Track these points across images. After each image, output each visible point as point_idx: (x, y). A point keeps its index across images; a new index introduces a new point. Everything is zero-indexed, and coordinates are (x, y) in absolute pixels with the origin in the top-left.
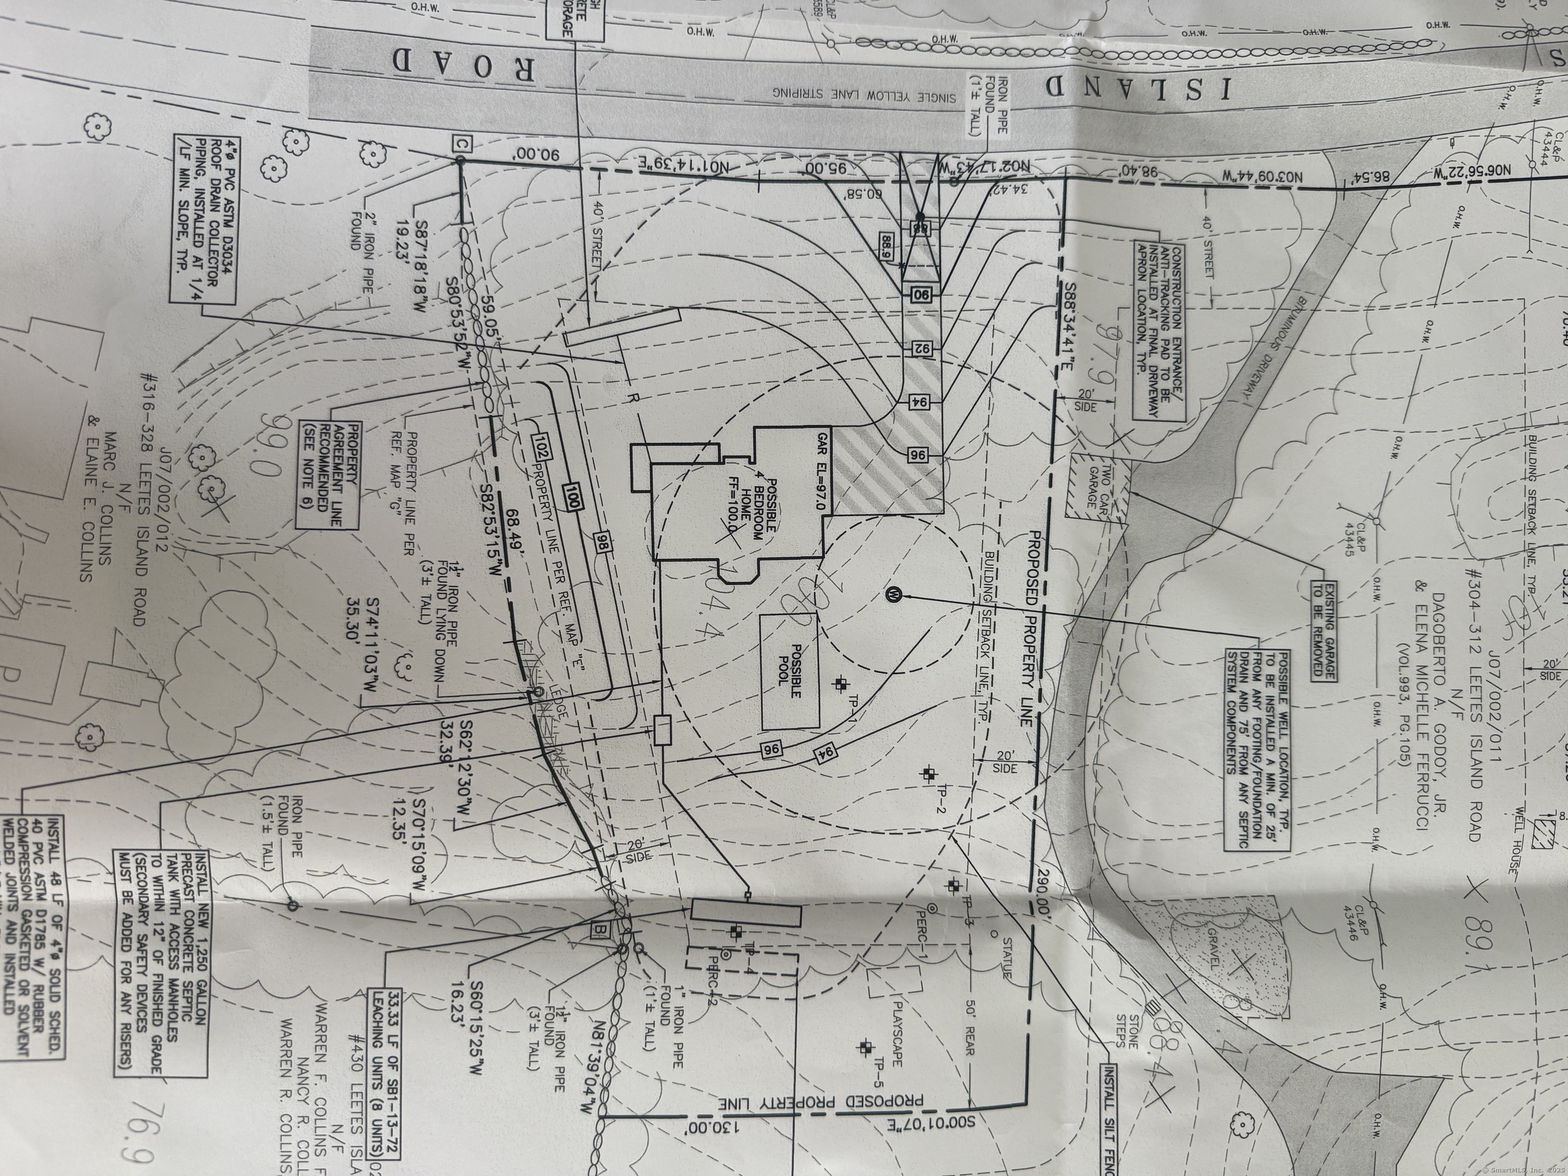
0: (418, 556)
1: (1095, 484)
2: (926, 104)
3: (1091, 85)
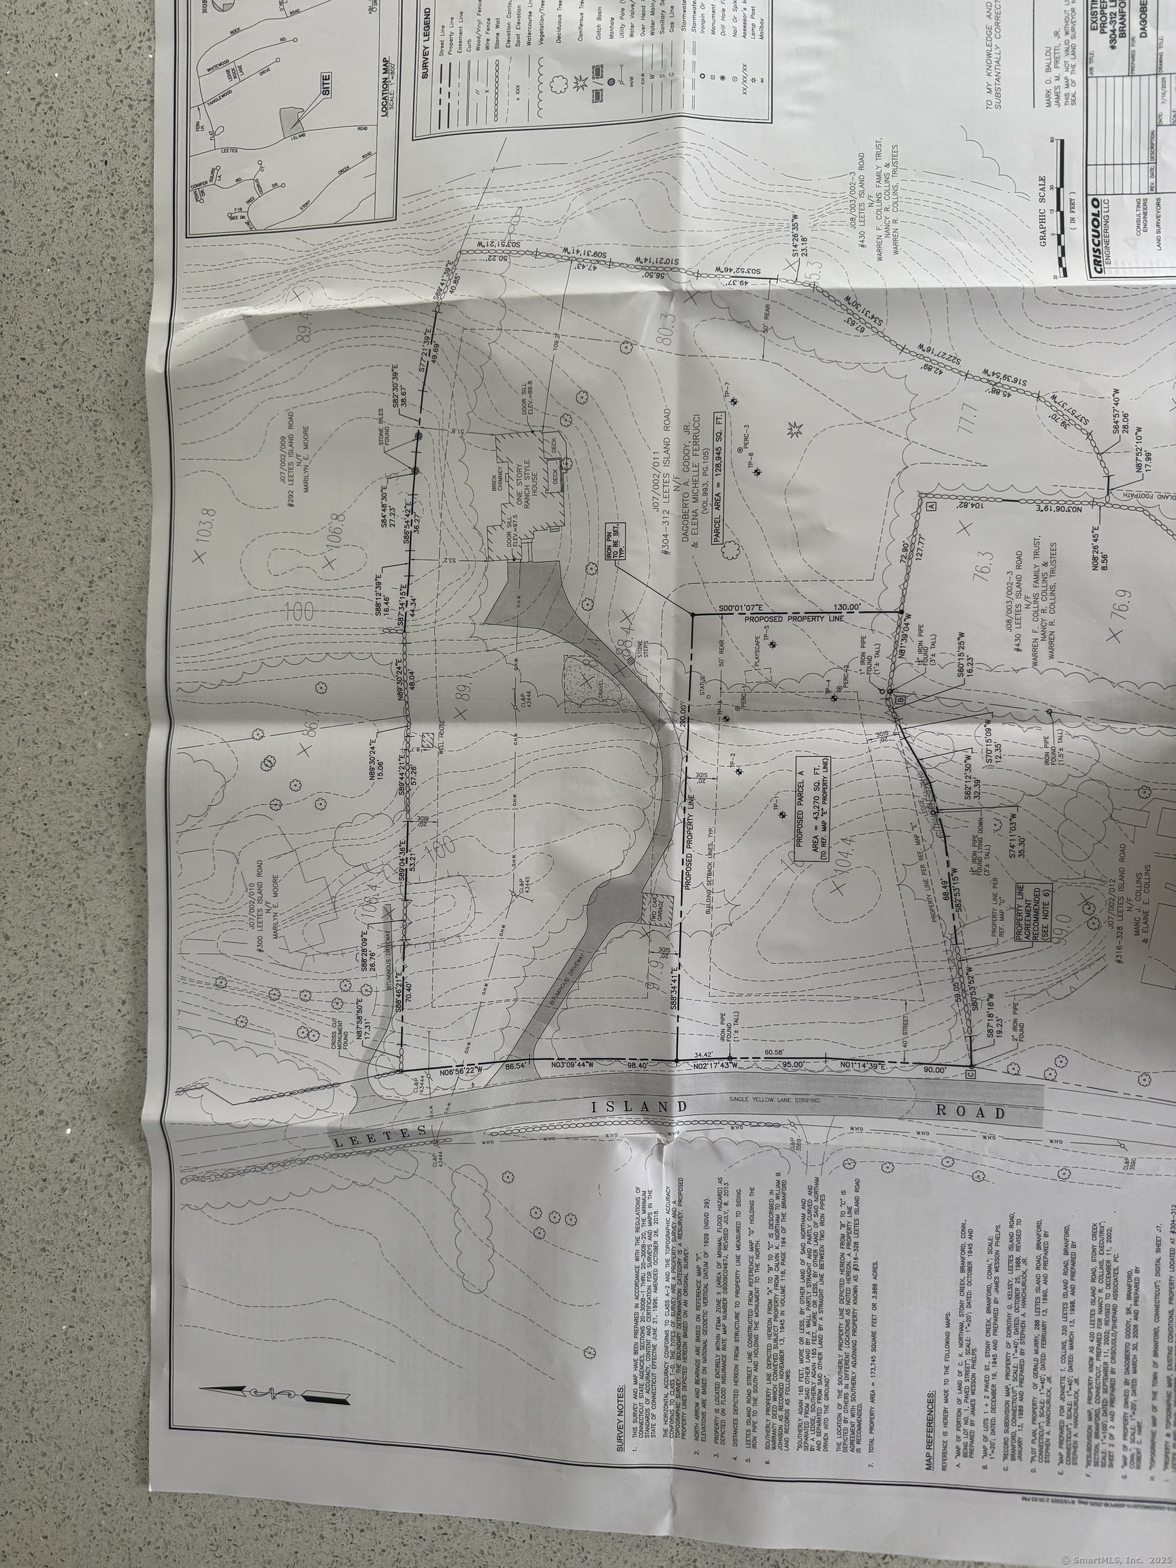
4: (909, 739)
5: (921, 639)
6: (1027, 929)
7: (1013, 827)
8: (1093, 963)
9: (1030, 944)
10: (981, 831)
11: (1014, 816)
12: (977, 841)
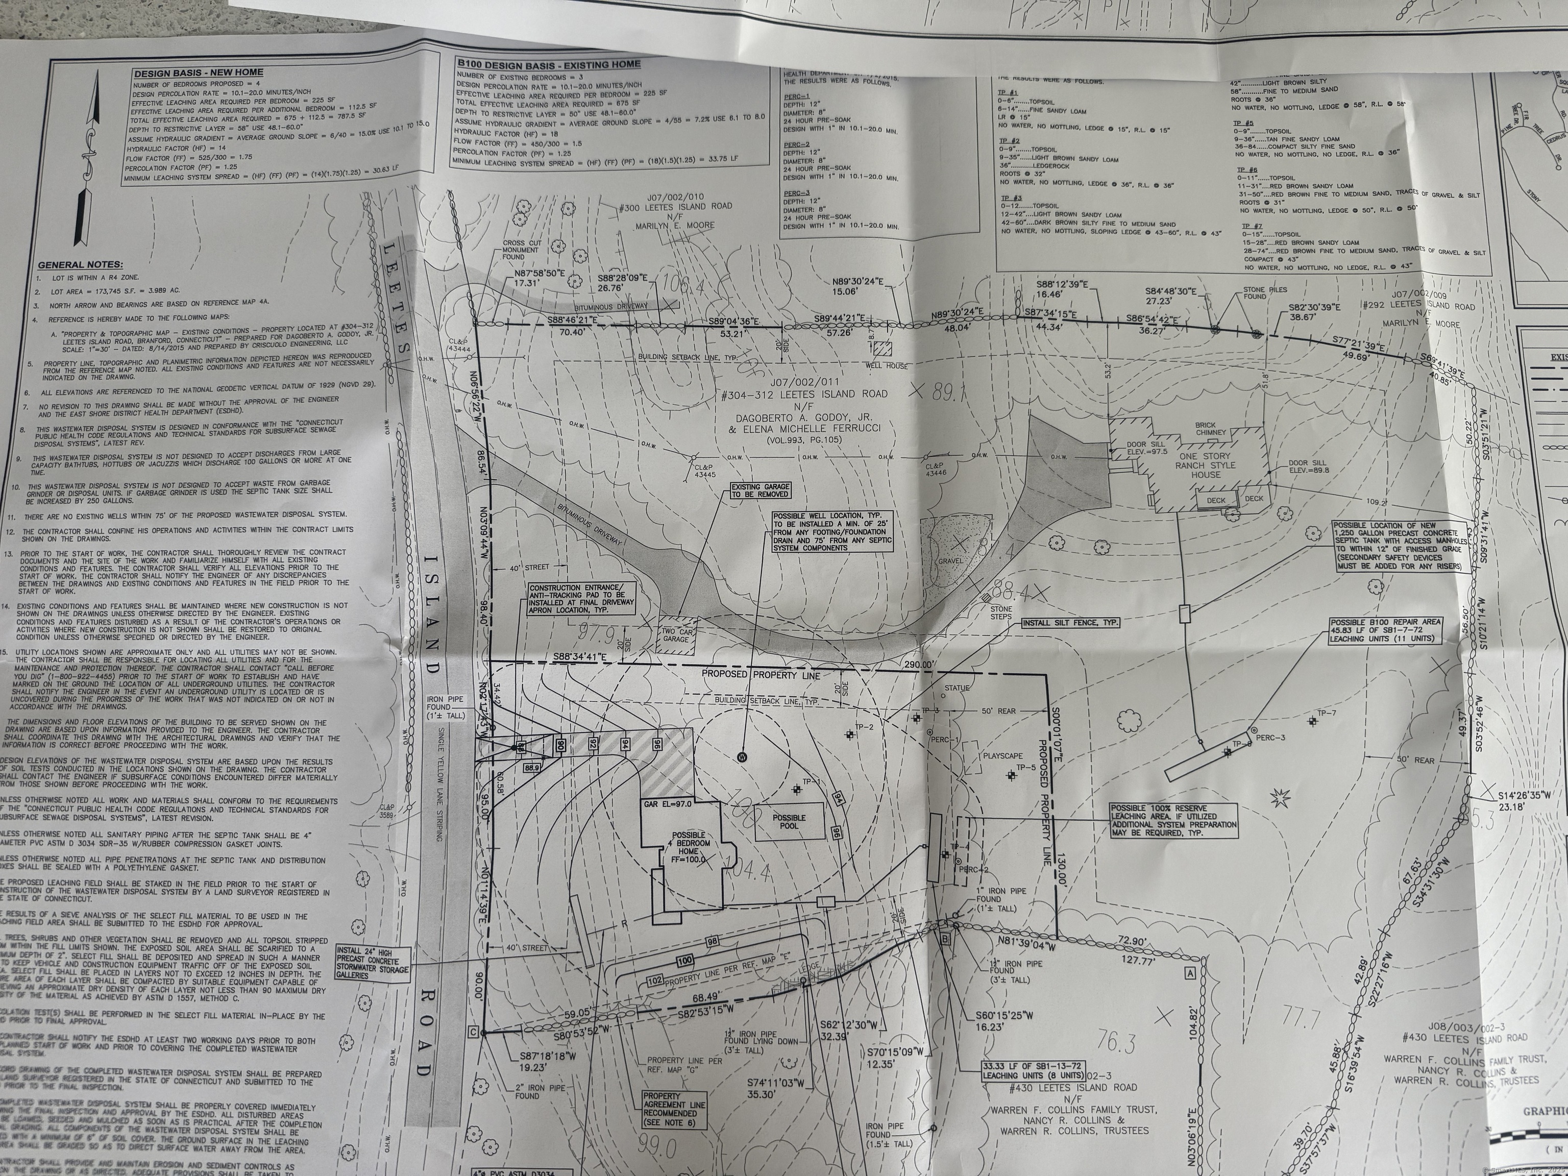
0: (723, 1056)
1: (674, 638)
2: (446, 747)
3: (432, 646)
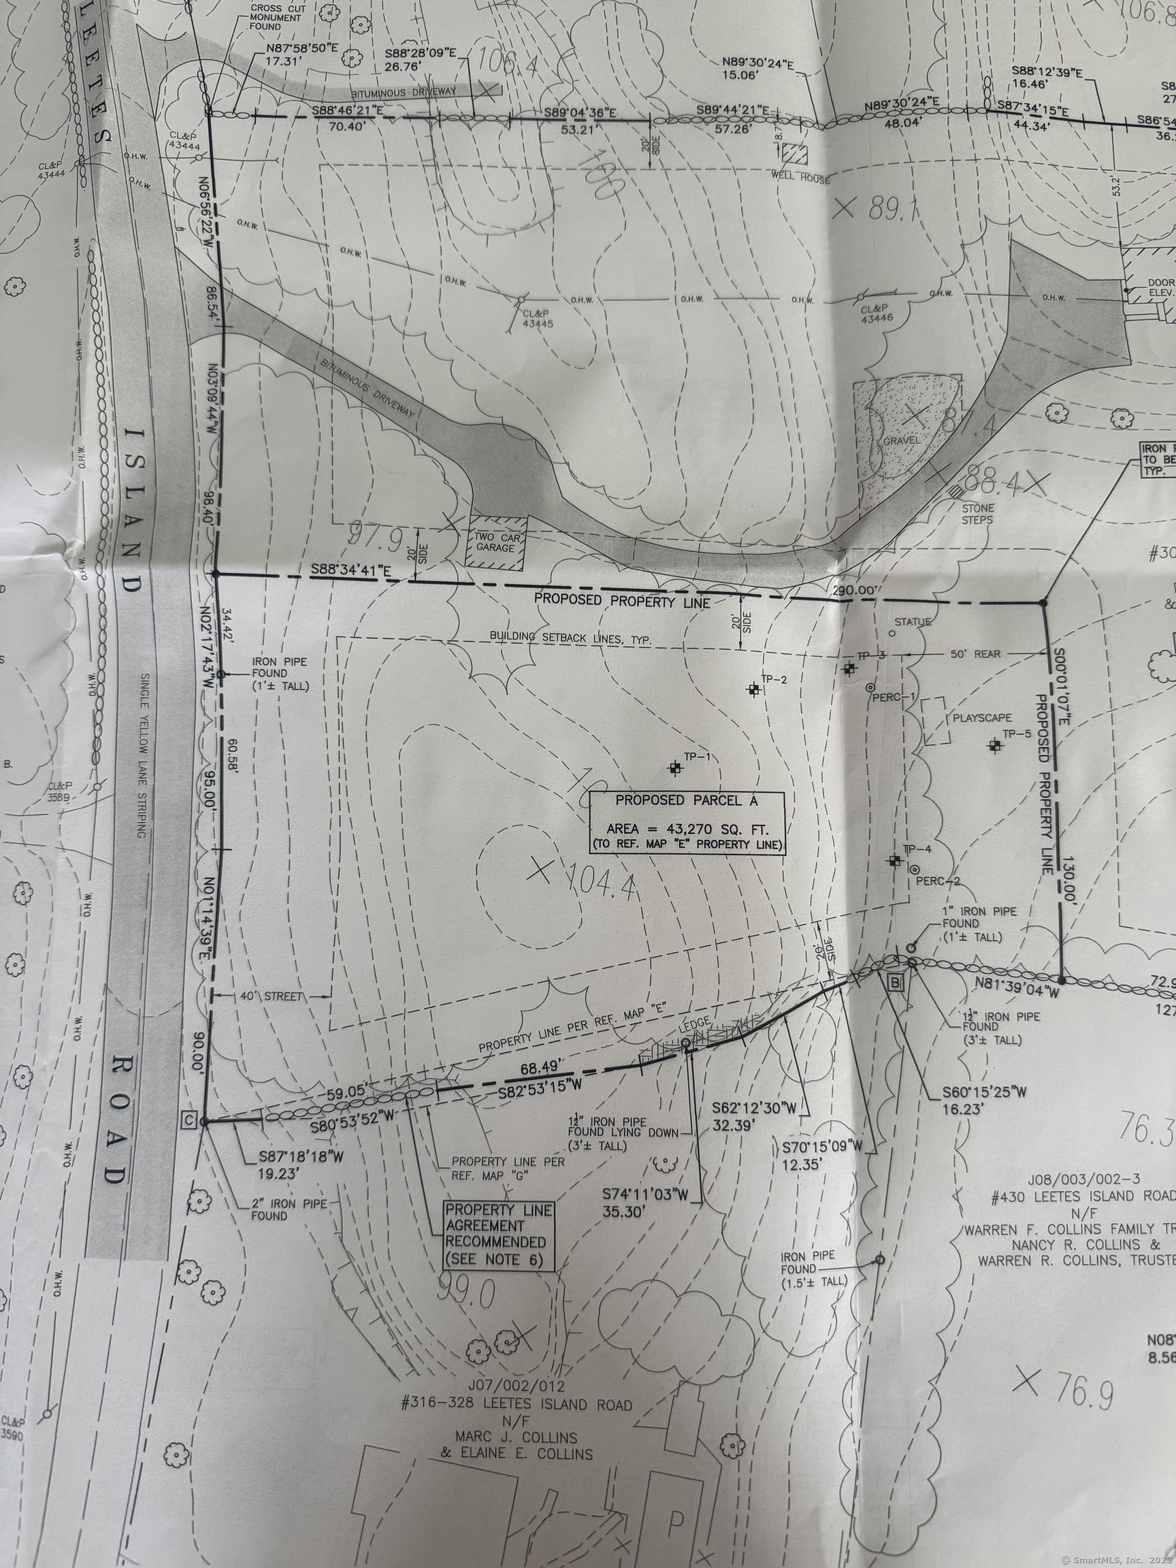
4: (822, 998)
5: (1013, 1017)
6: (467, 1225)
7: (662, 1195)
8: (402, 1352)
9: (438, 1229)
10: (654, 1133)
11: (683, 1195)
12: (633, 1127)
